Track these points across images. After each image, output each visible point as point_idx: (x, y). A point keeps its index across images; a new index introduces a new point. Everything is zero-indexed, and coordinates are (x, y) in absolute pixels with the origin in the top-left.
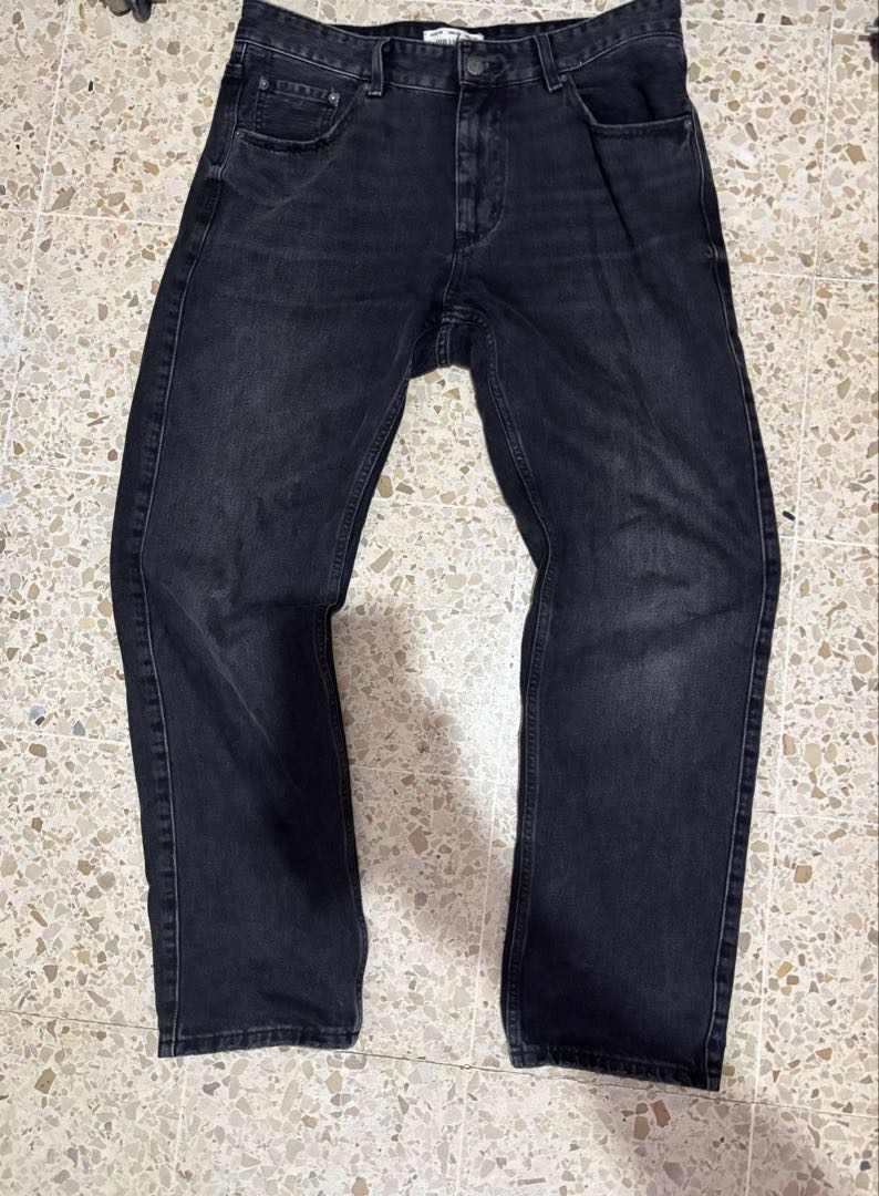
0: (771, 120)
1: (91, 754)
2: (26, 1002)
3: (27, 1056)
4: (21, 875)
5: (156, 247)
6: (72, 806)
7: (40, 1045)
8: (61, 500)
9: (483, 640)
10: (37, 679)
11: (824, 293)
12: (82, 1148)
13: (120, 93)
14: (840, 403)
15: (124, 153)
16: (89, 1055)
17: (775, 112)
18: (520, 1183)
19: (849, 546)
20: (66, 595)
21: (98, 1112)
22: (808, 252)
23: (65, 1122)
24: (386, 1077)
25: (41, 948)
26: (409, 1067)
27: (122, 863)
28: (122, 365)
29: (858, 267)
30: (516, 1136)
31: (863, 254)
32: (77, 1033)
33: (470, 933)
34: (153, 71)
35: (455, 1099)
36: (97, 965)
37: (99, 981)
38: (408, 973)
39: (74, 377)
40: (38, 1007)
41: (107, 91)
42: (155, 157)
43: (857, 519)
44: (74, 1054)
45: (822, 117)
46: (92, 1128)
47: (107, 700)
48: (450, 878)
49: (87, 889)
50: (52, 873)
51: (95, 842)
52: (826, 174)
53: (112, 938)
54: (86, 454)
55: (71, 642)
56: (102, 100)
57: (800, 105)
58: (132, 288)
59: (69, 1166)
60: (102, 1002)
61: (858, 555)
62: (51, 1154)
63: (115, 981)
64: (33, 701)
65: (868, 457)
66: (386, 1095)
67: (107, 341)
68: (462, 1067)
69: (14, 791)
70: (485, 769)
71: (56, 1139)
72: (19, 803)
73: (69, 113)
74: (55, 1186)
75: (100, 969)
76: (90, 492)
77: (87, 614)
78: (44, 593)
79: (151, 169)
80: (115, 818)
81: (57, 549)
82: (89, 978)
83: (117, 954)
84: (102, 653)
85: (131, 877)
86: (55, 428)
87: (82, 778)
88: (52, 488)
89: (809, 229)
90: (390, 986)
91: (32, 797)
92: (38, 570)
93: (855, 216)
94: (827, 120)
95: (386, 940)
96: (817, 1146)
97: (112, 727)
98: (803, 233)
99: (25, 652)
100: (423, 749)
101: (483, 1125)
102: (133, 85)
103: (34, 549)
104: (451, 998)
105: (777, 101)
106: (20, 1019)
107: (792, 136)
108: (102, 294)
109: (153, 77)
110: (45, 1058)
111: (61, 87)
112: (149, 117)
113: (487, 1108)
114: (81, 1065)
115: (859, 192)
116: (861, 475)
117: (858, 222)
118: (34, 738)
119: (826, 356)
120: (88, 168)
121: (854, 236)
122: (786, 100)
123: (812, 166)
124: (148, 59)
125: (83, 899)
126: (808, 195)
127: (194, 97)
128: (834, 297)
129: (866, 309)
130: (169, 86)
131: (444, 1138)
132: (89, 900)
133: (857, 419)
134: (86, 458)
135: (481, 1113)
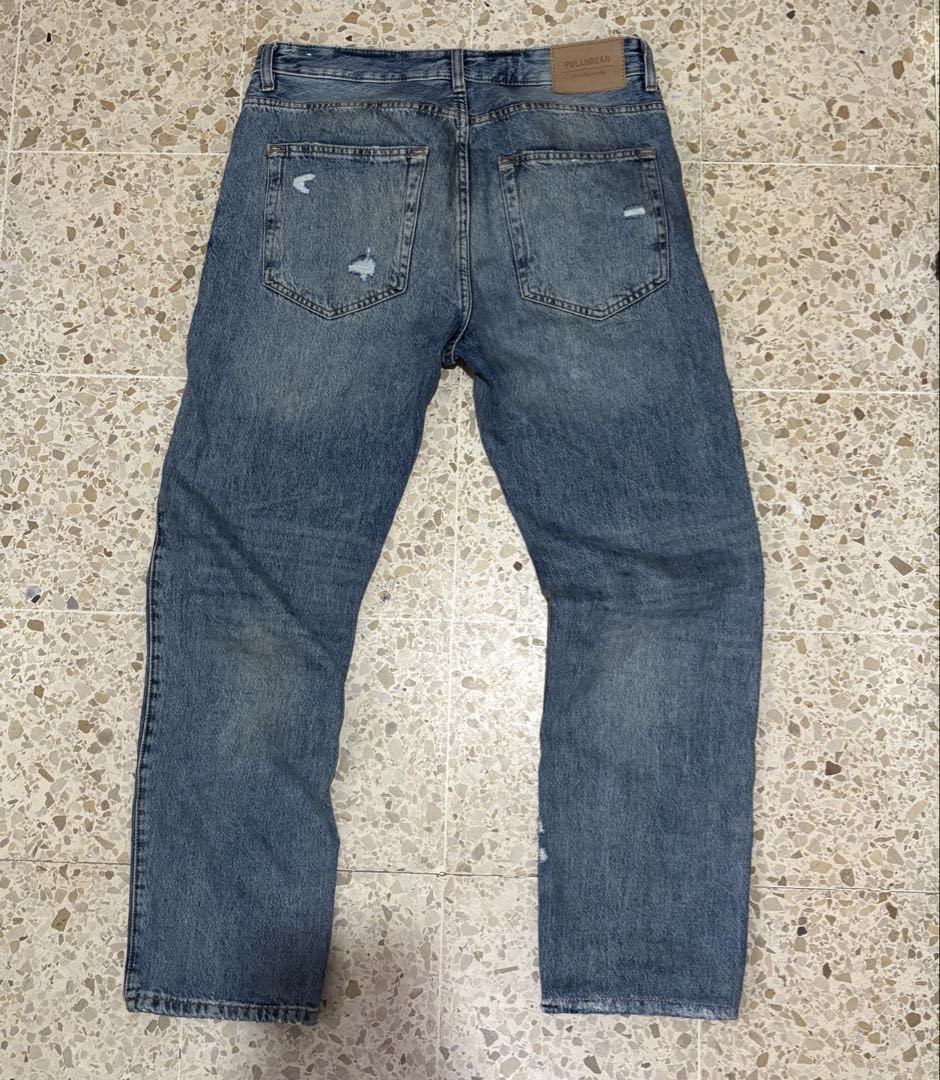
0: (654, 30)
1: (85, 625)
2: (40, 850)
3: (44, 898)
4: (27, 738)
5: (116, 174)
6: (70, 673)
7: (54, 888)
8: (43, 402)
9: (433, 499)
10: (31, 562)
11: (710, 175)
12: (98, 977)
13: (77, 42)
14: (732, 268)
15: (83, 94)
16: (100, 893)
17: (657, 24)
18: (496, 973)
19: (748, 392)
20: (53, 485)
21: (110, 943)
22: (695, 141)
23: (81, 954)
24: (369, 889)
25: (50, 801)
26: (390, 879)
27: (119, 720)
28: (91, 279)
29: (739, 151)
30: (489, 931)
31: (742, 141)
32: (88, 875)
33: (437, 754)
34: (104, 21)
35: (433, 903)
36: (101, 812)
37: (104, 827)
38: (384, 795)
39: (49, 292)
40: (51, 854)
41: (64, 41)
42: (111, 96)
43: (753, 369)
44: (86, 894)
45: (698, 26)
46: (106, 957)
47: (96, 575)
48: (416, 708)
49: (88, 746)
50: (55, 733)
51: (93, 703)
52: (704, 74)
53: (114, 787)
54: (64, 359)
55: (60, 526)
56: (60, 49)
57: (677, 16)
58: (96, 211)
59: (87, 996)
60: (107, 845)
61: (757, 399)
62: (69, 985)
63: (118, 825)
64: (29, 583)
65: (759, 313)
66: (370, 906)
67: (76, 258)
68: (438, 875)
69: (17, 663)
70: (441, 610)
71: (74, 971)
72: (21, 673)
73: (30, 62)
74: (74, 1014)
75: (104, 815)
76: (69, 393)
77: (74, 500)
78: (33, 486)
79: (108, 106)
80: (110, 680)
81: (43, 445)
82: (95, 824)
83: (119, 801)
84: (89, 536)
85: (128, 731)
86: (34, 339)
87: (78, 647)
88: (34, 391)
89: (694, 122)
90: (369, 808)
91: (33, 667)
92: (26, 465)
93: (732, 108)
94: (702, 28)
95: (363, 766)
96: (758, 917)
97: (104, 599)
98: (688, 125)
99: (19, 538)
100: (385, 597)
101: (459, 924)
102: (87, 35)
103: (22, 448)
104: (424, 814)
105: (658, 14)
106: (34, 866)
107: (673, 43)
108: (69, 217)
109: (105, 26)
110: (59, 899)
111: (22, 39)
112: (103, 62)
113: (463, 909)
114: (93, 902)
115: (734, 87)
116: (755, 329)
117: (735, 113)
118: (32, 615)
119: (716, 229)
120: (51, 111)
121: (732, 124)
122: (665, 13)
123: (692, 67)
124: (99, 11)
125: (85, 754)
126: (690, 93)
127: (142, 41)
128: (720, 179)
129: (748, 187)
130: (120, 34)
131: (426, 938)
132: (90, 756)
133: (747, 282)
134: (64, 363)
135: (458, 914)
